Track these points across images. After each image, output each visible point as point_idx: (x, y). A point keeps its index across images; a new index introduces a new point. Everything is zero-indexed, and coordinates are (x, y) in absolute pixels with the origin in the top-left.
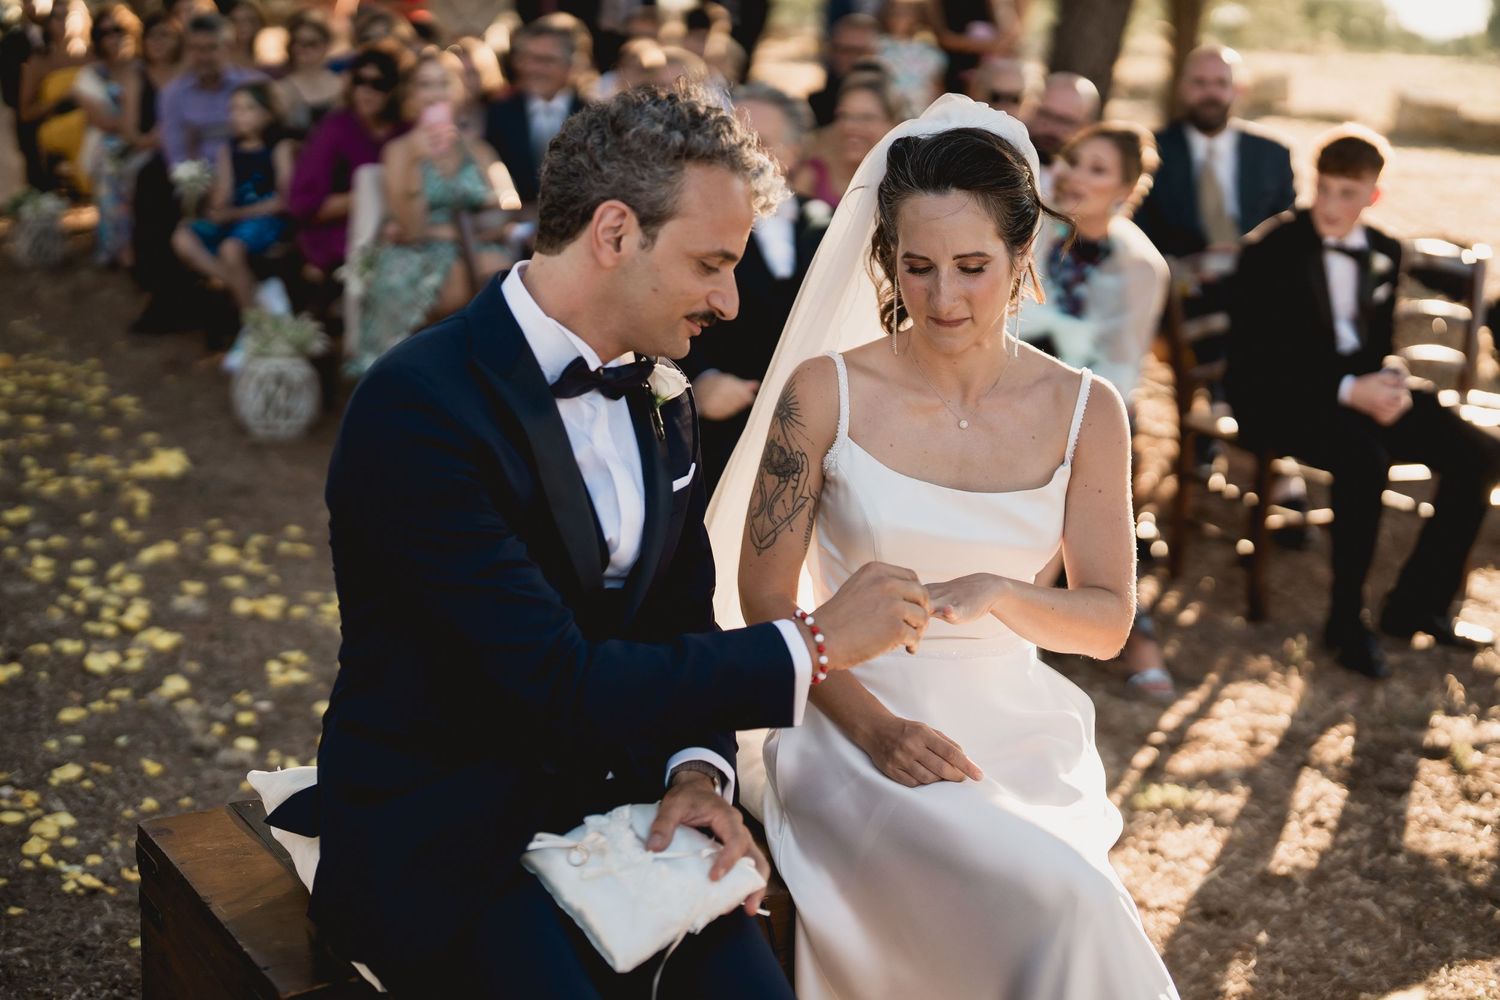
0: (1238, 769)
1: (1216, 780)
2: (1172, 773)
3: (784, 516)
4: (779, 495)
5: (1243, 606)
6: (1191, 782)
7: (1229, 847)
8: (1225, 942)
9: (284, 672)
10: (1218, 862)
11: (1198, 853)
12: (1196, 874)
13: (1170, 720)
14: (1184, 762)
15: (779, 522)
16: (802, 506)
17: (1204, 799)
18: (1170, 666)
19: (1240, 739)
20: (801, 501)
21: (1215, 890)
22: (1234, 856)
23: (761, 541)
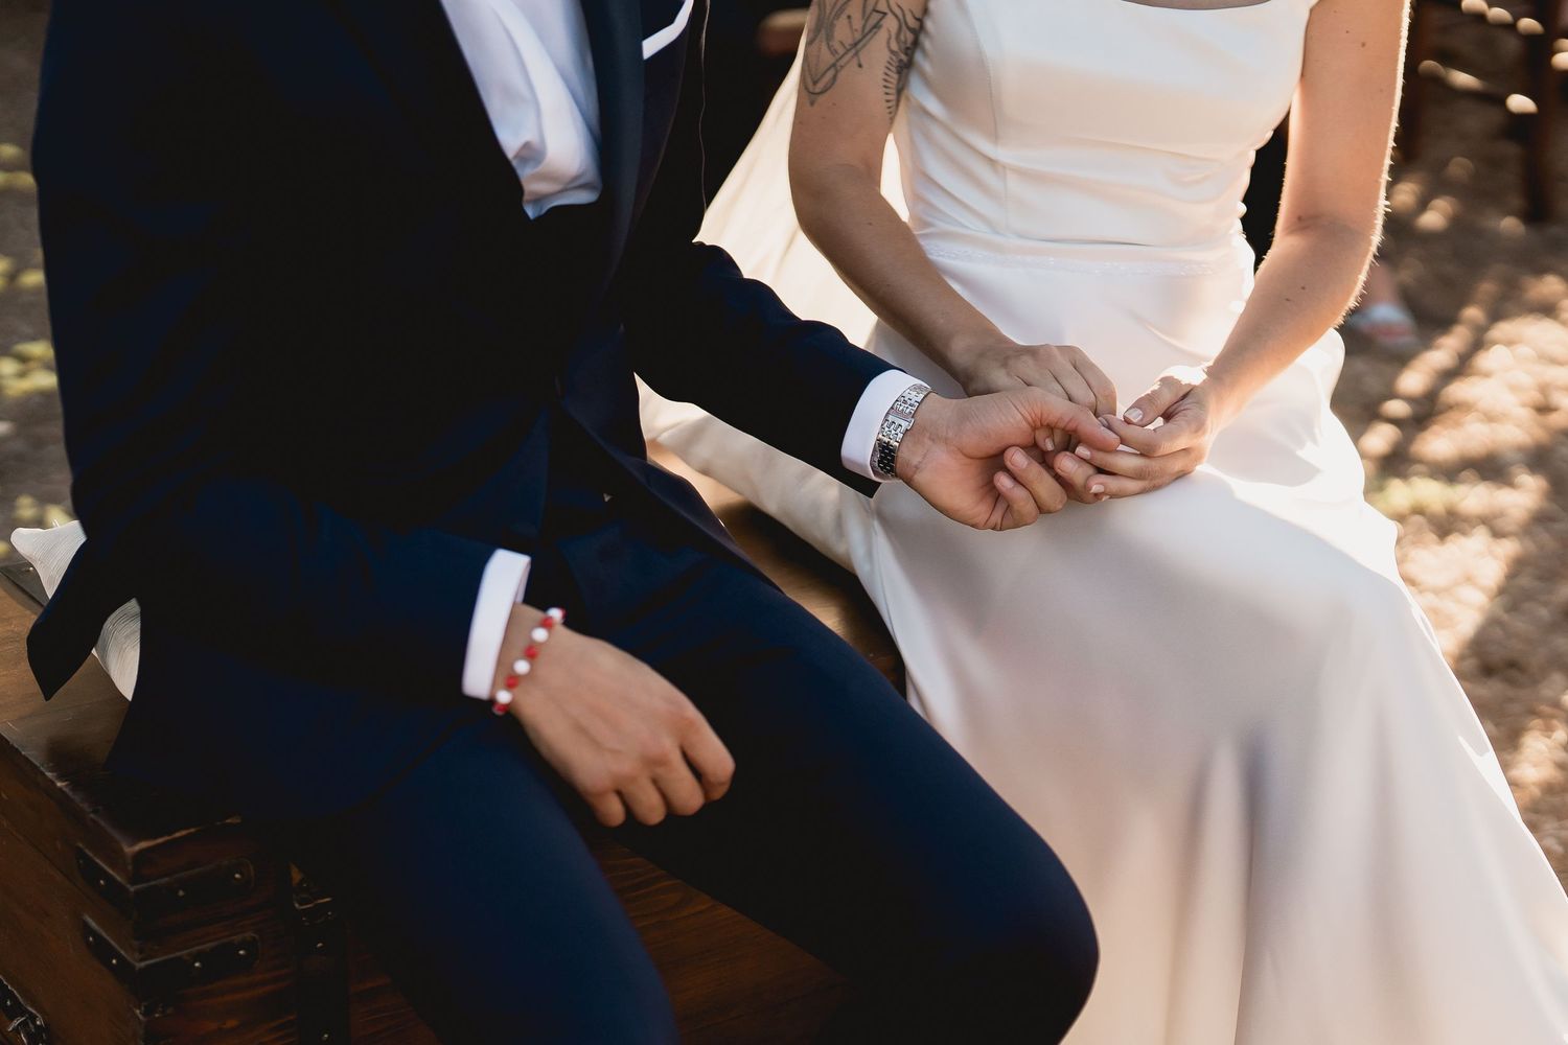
0: (1520, 449)
1: (1489, 468)
2: (1420, 461)
3: (848, 41)
4: (842, 10)
5: (1516, 201)
6: (1449, 472)
7: (1518, 567)
8: (1516, 708)
9: (22, 375)
10: (1502, 591)
11: (1469, 579)
12: (1469, 612)
13: (1413, 380)
14: (1438, 444)
15: (841, 51)
16: (877, 26)
17: (1474, 497)
18: (1409, 300)
19: (1524, 405)
20: (876, 16)
21: (1498, 632)
22: (1525, 581)
23: (815, 83)
